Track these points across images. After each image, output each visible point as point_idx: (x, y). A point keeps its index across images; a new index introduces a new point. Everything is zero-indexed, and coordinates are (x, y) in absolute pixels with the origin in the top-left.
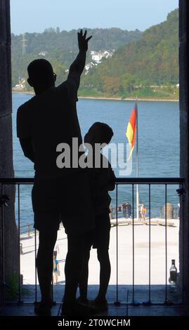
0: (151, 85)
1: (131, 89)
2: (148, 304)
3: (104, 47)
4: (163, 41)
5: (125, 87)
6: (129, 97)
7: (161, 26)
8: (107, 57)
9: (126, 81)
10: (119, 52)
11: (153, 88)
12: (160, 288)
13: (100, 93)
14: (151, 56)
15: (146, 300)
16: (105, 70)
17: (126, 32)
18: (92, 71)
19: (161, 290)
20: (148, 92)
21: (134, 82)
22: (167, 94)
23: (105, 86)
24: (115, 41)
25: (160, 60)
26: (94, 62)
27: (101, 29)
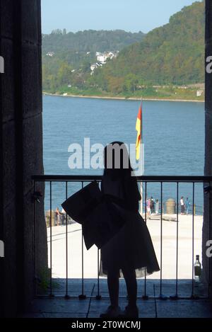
0: (154, 85)
1: (134, 89)
2: (175, 298)
3: (109, 48)
4: (165, 42)
5: (129, 87)
6: (132, 96)
7: (163, 28)
8: (111, 58)
9: (130, 81)
10: (124, 53)
11: (155, 89)
12: (184, 283)
13: (105, 92)
14: (154, 57)
15: (173, 295)
16: (110, 71)
17: (130, 34)
18: (97, 71)
19: (186, 285)
20: (150, 92)
21: (137, 82)
22: (168, 93)
23: (110, 85)
24: (119, 42)
25: (163, 61)
26: (99, 63)
27: (106, 31)
